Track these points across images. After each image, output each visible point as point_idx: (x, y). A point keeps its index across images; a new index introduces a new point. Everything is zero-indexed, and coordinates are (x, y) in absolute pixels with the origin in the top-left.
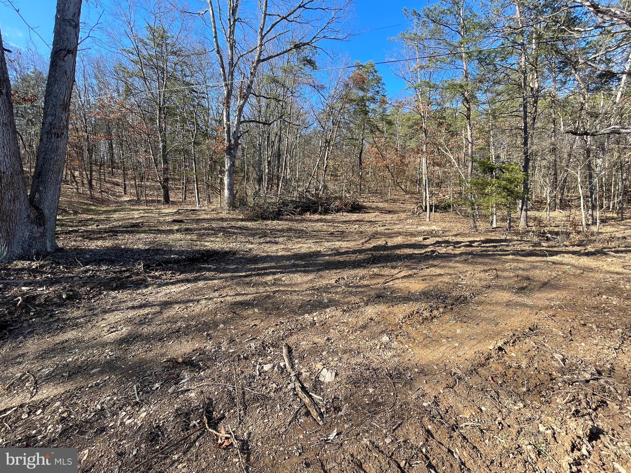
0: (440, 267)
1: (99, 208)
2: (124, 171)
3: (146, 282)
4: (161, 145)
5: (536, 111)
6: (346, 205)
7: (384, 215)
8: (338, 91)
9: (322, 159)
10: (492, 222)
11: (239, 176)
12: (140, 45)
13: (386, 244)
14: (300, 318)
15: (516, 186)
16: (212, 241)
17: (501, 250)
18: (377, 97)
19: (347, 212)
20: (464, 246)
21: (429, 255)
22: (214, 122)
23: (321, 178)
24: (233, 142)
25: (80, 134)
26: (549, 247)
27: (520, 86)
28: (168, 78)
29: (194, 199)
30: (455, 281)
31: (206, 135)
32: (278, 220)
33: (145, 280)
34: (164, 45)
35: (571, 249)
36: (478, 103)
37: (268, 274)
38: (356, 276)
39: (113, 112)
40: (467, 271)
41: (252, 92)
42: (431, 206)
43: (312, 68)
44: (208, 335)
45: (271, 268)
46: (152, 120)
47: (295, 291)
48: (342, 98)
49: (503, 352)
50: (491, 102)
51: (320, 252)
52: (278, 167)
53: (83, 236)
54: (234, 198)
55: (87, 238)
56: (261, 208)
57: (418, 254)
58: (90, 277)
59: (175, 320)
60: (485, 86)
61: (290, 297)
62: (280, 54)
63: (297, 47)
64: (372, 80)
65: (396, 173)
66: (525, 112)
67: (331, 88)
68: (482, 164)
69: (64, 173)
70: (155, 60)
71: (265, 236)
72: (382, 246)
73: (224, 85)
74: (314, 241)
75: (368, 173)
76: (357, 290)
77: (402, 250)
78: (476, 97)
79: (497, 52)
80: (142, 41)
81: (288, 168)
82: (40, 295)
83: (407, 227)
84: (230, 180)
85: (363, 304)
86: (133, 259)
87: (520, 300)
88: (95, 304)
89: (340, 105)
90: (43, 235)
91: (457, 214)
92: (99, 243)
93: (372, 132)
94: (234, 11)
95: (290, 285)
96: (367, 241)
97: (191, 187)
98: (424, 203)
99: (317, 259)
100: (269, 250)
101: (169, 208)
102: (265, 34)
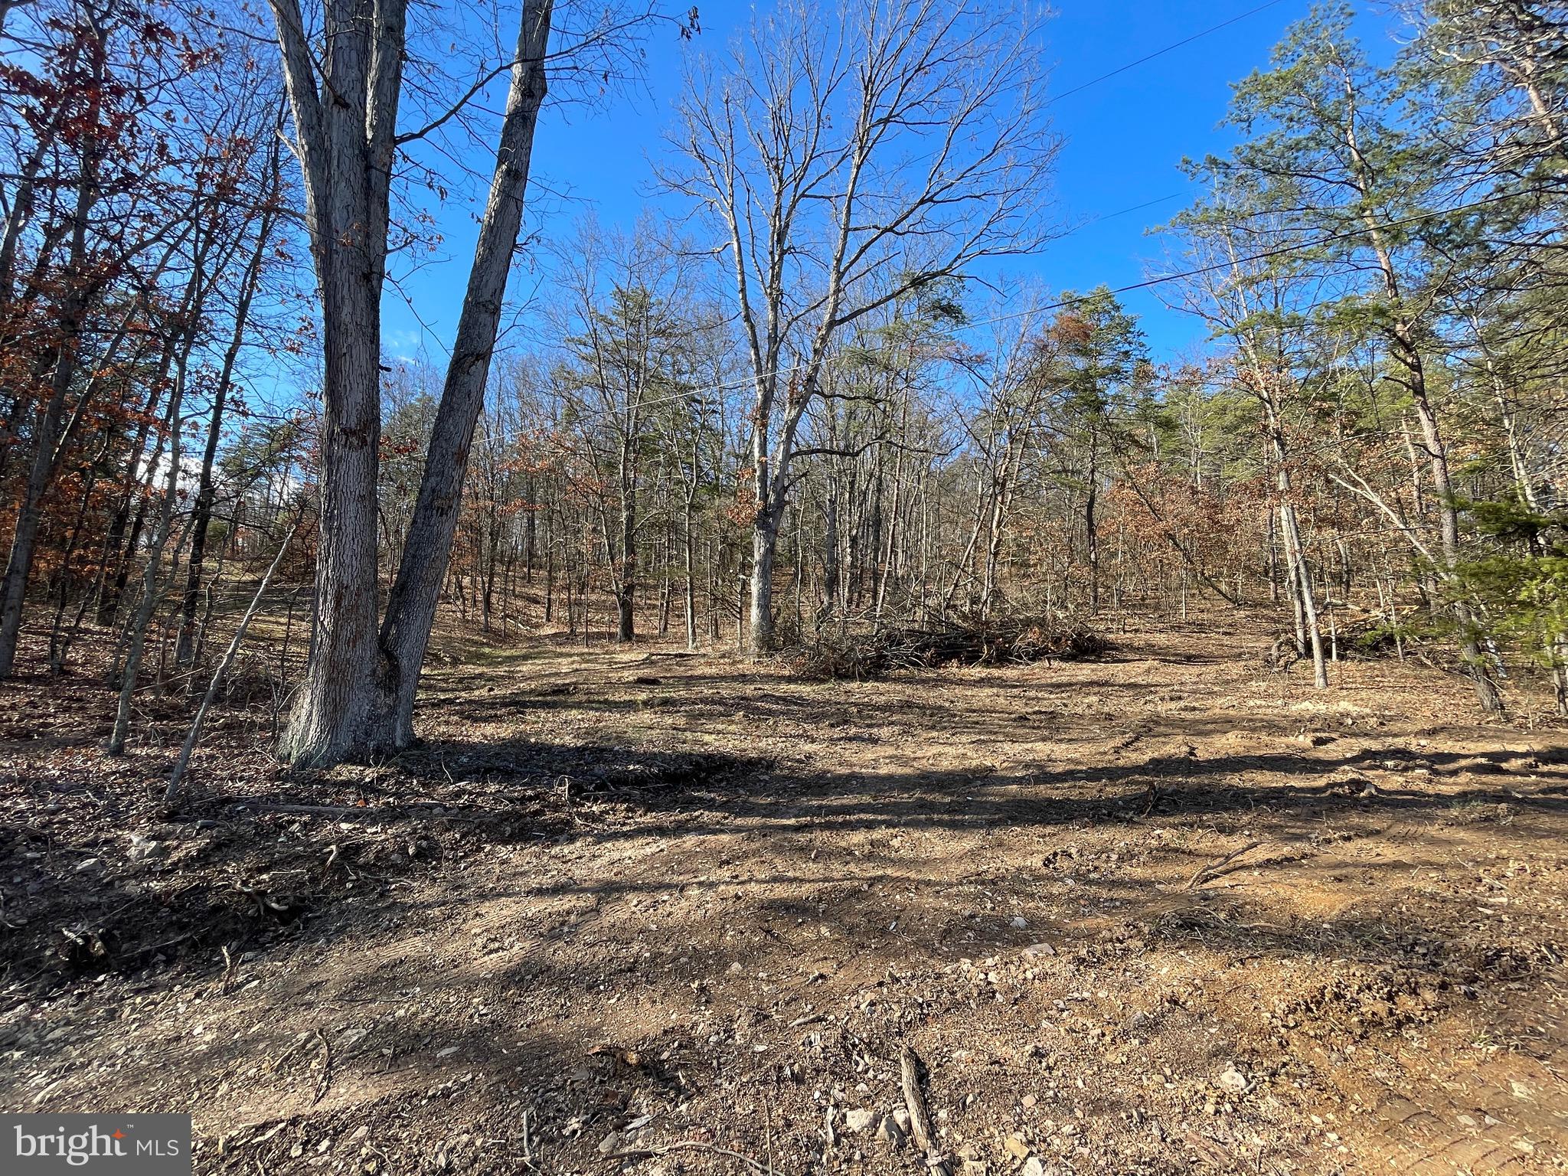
0: (1393, 839)
1: (498, 652)
2: (550, 572)
3: (572, 828)
4: (624, 515)
6: (1057, 642)
7: (1172, 668)
8: (1020, 365)
9: (985, 526)
11: (784, 575)
12: (600, 326)
13: (1192, 754)
14: (948, 970)
16: (719, 732)
18: (1127, 366)
19: (1063, 659)
20: (1468, 769)
21: (1345, 796)
22: (732, 459)
23: (985, 573)
24: (772, 498)
25: (481, 504)
28: (646, 381)
29: (683, 629)
30: (1464, 893)
31: (715, 489)
32: (877, 679)
33: (569, 823)
34: (644, 321)
36: (1443, 347)
37: (853, 827)
38: (1106, 851)
39: (541, 457)
40: (1503, 859)
41: (817, 388)
42: (1325, 642)
43: (954, 321)
44: (702, 989)
45: (862, 808)
46: (611, 466)
47: (928, 883)
48: (1030, 379)
50: (1490, 340)
51: (992, 769)
52: (876, 550)
53: (460, 713)
54: (772, 628)
55: (467, 718)
56: (835, 650)
57: (1302, 790)
58: (465, 807)
59: (627, 935)
60: (1460, 302)
61: (915, 898)
62: (880, 303)
63: (917, 282)
64: (1109, 327)
65: (1198, 553)
67: (1002, 360)
68: (1492, 515)
69: (445, 580)
70: (624, 351)
71: (846, 722)
72: (1180, 761)
73: (756, 381)
74: (975, 738)
75: (1114, 555)
76: (1114, 894)
77: (1247, 776)
79: (1485, 212)
80: (604, 319)
81: (899, 551)
82: (370, 843)
83: (1251, 703)
84: (764, 584)
85: (1140, 944)
86: (550, 769)
88: (466, 873)
89: (1026, 395)
90: (393, 711)
91: (1423, 665)
92: (489, 729)
93: (1117, 450)
94: (781, 236)
95: (912, 863)
96: (1131, 743)
97: (678, 603)
98: (1300, 634)
99: (985, 790)
100: (854, 760)
101: (630, 650)
102: (847, 269)
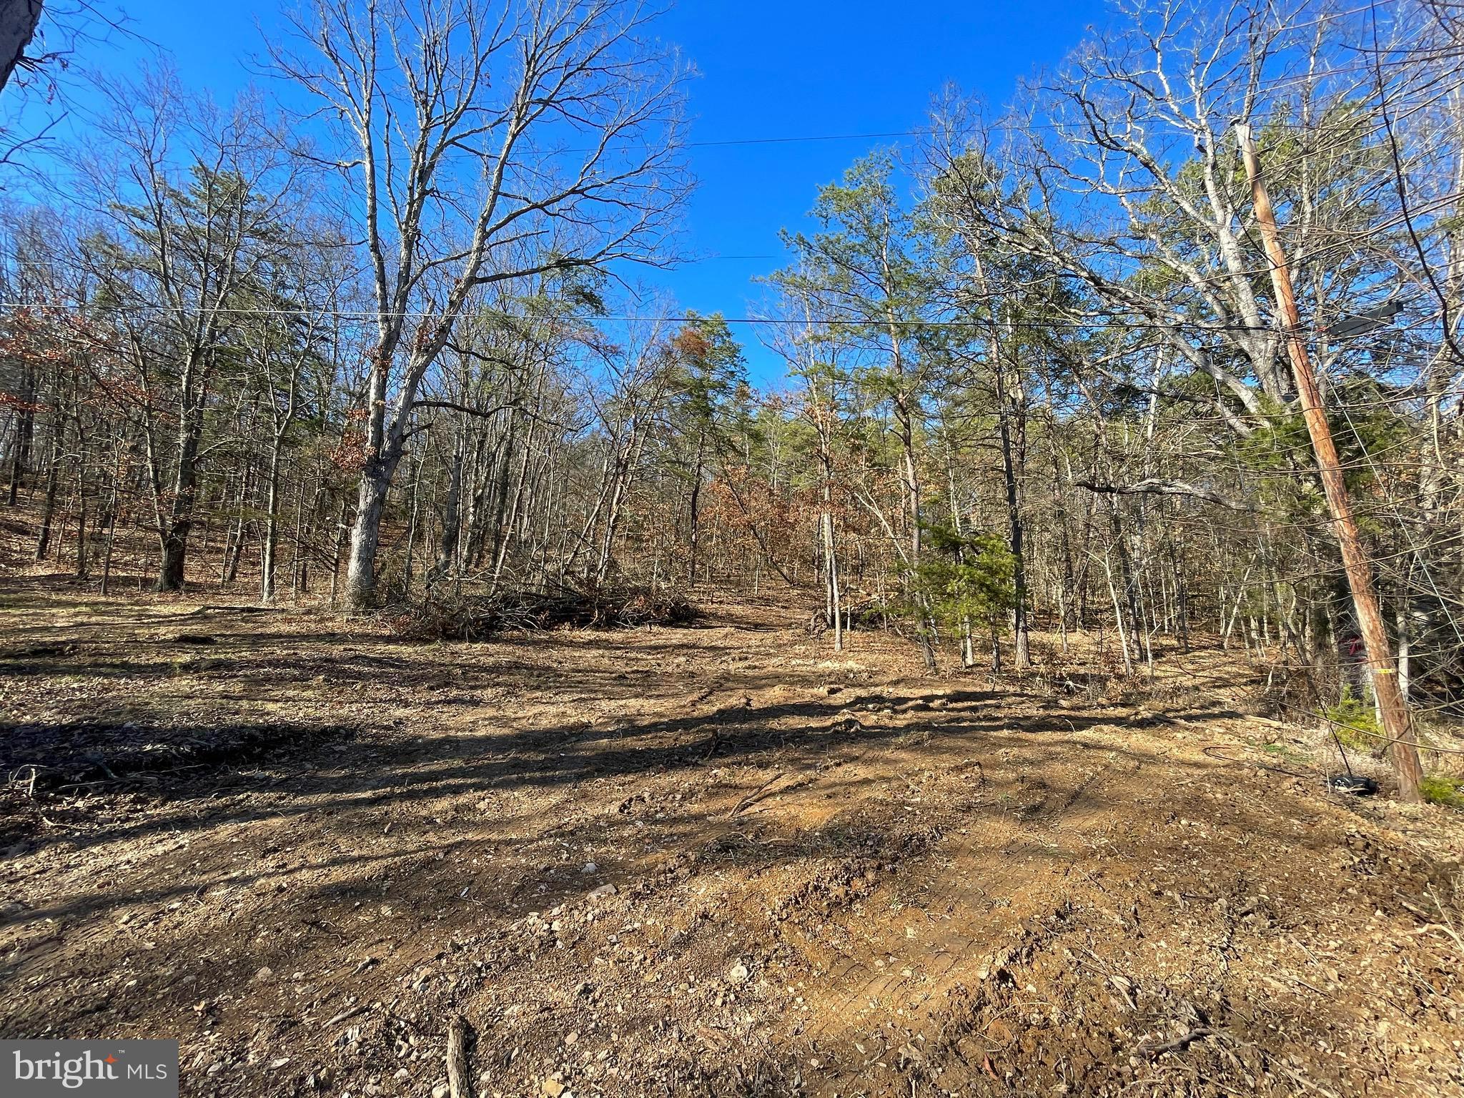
0: (865, 762)
2: (51, 495)
3: (34, 834)
4: (182, 437)
5: (1023, 441)
6: (658, 609)
7: (744, 634)
8: (648, 363)
9: (607, 502)
10: (965, 653)
11: (397, 527)
12: (168, 203)
13: (748, 704)
14: (514, 927)
15: (1003, 581)
16: (288, 700)
17: (986, 718)
18: (731, 383)
19: (663, 624)
20: (912, 708)
21: (841, 733)
22: (344, 396)
23: (604, 543)
24: (387, 445)
26: (1072, 709)
27: (993, 393)
28: (231, 284)
29: (256, 579)
30: (899, 796)
31: (317, 425)
32: (487, 640)
33: (30, 828)
34: (236, 214)
35: (1112, 712)
36: (923, 417)
37: (438, 793)
38: (673, 792)
40: (922, 770)
41: (450, 340)
42: (843, 615)
43: (594, 310)
44: (209, 1010)
45: (451, 773)
46: (169, 375)
47: (509, 843)
48: (656, 378)
49: (1010, 985)
50: (947, 417)
51: (588, 725)
52: (501, 512)
54: (374, 584)
56: (444, 610)
57: (816, 729)
60: (933, 387)
61: (493, 861)
62: (524, 273)
63: (563, 264)
64: (721, 349)
65: (771, 542)
66: (1006, 441)
67: (634, 355)
68: (938, 534)
70: (203, 241)
71: (447, 684)
72: (739, 710)
73: (379, 318)
74: (576, 696)
75: (710, 538)
76: (673, 830)
77: (783, 720)
78: (918, 405)
79: (950, 330)
83: (793, 663)
84: (369, 536)
85: (687, 871)
86: (5, 758)
87: (1031, 837)
89: (653, 390)
91: (897, 634)
93: (719, 451)
94: (424, 175)
95: (498, 824)
96: (704, 697)
97: (255, 548)
98: (829, 610)
99: (579, 745)
100: (451, 723)
101: (175, 601)
102: (492, 230)
